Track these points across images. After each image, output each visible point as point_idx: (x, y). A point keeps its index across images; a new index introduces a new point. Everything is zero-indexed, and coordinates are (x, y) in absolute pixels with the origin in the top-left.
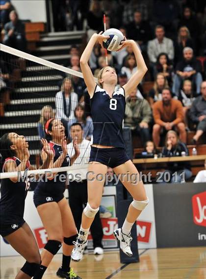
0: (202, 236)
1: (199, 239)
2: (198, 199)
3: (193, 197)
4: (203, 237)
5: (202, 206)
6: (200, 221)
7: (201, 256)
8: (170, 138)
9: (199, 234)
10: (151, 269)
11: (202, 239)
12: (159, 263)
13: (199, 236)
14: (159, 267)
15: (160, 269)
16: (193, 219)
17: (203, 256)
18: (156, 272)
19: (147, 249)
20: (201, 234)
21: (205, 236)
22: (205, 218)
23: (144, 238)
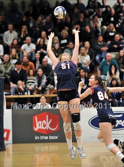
0: (37, 137)
1: (36, 139)
2: (36, 118)
3: (33, 117)
4: (38, 138)
5: (38, 122)
6: (36, 129)
10: (8, 154)
11: (37, 139)
12: (13, 151)
13: (36, 137)
14: (13, 153)
15: (13, 154)
16: (33, 128)
17: (37, 148)
18: (11, 155)
19: (7, 144)
20: (37, 136)
21: (38, 137)
22: (39, 128)
23: (5, 138)
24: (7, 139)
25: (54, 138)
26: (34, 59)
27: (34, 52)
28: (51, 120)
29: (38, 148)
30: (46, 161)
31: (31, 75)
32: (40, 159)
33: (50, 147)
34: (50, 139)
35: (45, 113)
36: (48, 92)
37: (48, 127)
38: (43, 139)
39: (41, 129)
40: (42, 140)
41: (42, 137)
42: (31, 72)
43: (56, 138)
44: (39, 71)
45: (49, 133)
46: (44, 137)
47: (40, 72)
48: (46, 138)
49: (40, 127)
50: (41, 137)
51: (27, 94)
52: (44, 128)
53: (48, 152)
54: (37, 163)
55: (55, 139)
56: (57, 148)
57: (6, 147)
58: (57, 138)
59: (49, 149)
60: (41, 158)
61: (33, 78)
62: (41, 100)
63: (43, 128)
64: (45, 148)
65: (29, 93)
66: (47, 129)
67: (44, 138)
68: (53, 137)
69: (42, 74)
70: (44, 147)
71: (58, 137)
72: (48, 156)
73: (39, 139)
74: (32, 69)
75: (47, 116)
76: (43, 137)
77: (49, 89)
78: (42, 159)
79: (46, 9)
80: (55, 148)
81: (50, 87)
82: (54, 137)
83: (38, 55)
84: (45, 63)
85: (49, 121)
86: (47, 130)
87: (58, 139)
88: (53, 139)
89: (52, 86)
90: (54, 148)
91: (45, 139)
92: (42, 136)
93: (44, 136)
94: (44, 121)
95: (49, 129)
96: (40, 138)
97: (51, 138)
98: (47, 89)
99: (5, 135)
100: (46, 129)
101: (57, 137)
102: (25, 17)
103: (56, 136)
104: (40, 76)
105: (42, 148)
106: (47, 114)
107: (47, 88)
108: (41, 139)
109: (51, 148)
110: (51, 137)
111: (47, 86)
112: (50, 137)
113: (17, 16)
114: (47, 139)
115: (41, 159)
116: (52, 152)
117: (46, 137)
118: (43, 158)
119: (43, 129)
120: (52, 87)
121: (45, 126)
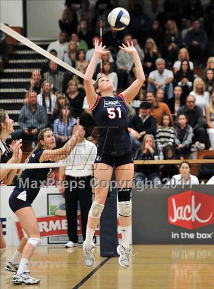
0: (175, 234)
1: (173, 237)
2: (173, 200)
4: (176, 236)
5: (177, 208)
6: (174, 221)
7: (173, 253)
8: (147, 141)
9: (173, 233)
11: (175, 237)
13: (173, 235)
16: (167, 218)
17: (175, 253)
21: (178, 235)
22: (179, 218)
23: (120, 235)
25: (204, 236)
26: (170, 96)
27: (171, 85)
28: (200, 205)
29: (177, 254)
30: (190, 276)
31: (166, 124)
32: (180, 273)
33: (198, 252)
34: (198, 237)
35: (190, 192)
36: (194, 155)
37: (194, 216)
38: (185, 237)
39: (181, 220)
40: (184, 239)
41: (184, 235)
42: (165, 119)
43: (209, 236)
44: (181, 119)
46: (188, 234)
47: (183, 119)
48: (192, 236)
49: (181, 218)
50: (182, 234)
51: (159, 159)
52: (188, 219)
53: (195, 261)
54: (175, 281)
55: (206, 239)
56: (210, 254)
58: (211, 237)
59: (196, 254)
60: (182, 272)
61: (170, 130)
62: (181, 169)
63: (185, 218)
64: (189, 253)
65: (162, 157)
66: (193, 220)
67: (187, 236)
68: (203, 234)
69: (187, 123)
70: (187, 252)
71: (211, 236)
72: (194, 267)
73: (178, 237)
74: (167, 115)
75: (193, 197)
76: (186, 234)
77: (196, 149)
78: (184, 273)
79: (193, 8)
80: (207, 254)
81: (199, 147)
82: (205, 234)
83: (179, 91)
84: (192, 103)
85: (196, 207)
87: (212, 239)
88: (203, 237)
89: (203, 145)
90: (204, 254)
91: (189, 237)
92: (184, 233)
93: (187, 233)
94: (188, 207)
96: (180, 235)
97: (199, 236)
98: (192, 150)
101: (211, 234)
102: (156, 22)
103: (209, 234)
104: (182, 128)
105: (184, 254)
106: (192, 194)
107: (193, 147)
108: (182, 237)
109: (200, 254)
110: (200, 234)
111: (193, 145)
112: (198, 234)
113: (143, 22)
114: (193, 238)
115: (182, 274)
116: (202, 261)
117: (191, 234)
118: (186, 271)
119: (185, 220)
120: (201, 147)
121: (188, 215)
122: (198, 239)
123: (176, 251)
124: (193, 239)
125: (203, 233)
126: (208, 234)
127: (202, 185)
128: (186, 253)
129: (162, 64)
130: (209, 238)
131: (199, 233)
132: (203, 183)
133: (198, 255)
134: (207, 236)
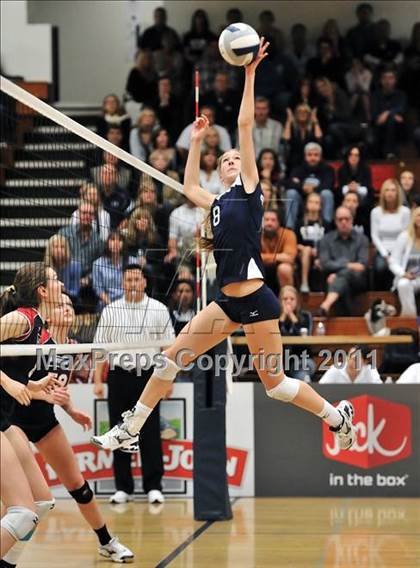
0: (336, 478)
1: (331, 483)
4: (339, 481)
6: (334, 452)
7: (332, 513)
8: (286, 299)
9: (331, 475)
10: (242, 533)
11: (336, 483)
12: (257, 521)
13: (331, 479)
14: (255, 529)
15: (257, 533)
17: (336, 514)
18: (252, 536)
19: (237, 498)
20: (335, 475)
21: (341, 478)
23: (232, 478)
24: (237, 480)
25: (391, 481)
28: (383, 423)
29: (339, 515)
30: (365, 559)
32: (345, 552)
33: (380, 512)
34: (379, 484)
35: (365, 397)
37: (372, 444)
38: (356, 483)
39: (348, 451)
40: (354, 486)
41: (353, 480)
43: (401, 481)
45: (375, 464)
46: (361, 478)
48: (367, 481)
50: (350, 477)
52: (361, 449)
53: (373, 529)
55: (396, 486)
56: (402, 515)
57: (234, 508)
58: (403, 484)
59: (375, 515)
60: (349, 550)
63: (355, 447)
64: (362, 513)
66: (371, 451)
67: (359, 481)
68: (390, 478)
70: (359, 515)
71: (405, 481)
72: (372, 540)
73: (342, 483)
75: (371, 407)
76: (356, 477)
78: (352, 552)
80: (397, 515)
82: (393, 478)
85: (376, 425)
86: (370, 456)
87: (406, 487)
88: (389, 484)
90: (392, 515)
91: (361, 484)
92: (352, 475)
93: (359, 475)
94: (360, 425)
95: (375, 450)
96: (345, 480)
97: (382, 481)
99: (231, 468)
100: (367, 451)
101: (403, 478)
103: (401, 477)
105: (353, 515)
106: (369, 402)
108: (350, 484)
109: (382, 516)
110: (384, 478)
112: (379, 477)
114: (370, 484)
115: (349, 555)
116: (387, 528)
117: (366, 478)
118: (356, 549)
119: (355, 451)
121: (362, 441)
122: (380, 487)
123: (337, 510)
124: (370, 487)
125: (390, 475)
126: (398, 478)
127: (388, 385)
128: (356, 514)
129: (316, 155)
130: (401, 485)
131: (381, 475)
132: (389, 380)
133: (379, 517)
134: (397, 481)
